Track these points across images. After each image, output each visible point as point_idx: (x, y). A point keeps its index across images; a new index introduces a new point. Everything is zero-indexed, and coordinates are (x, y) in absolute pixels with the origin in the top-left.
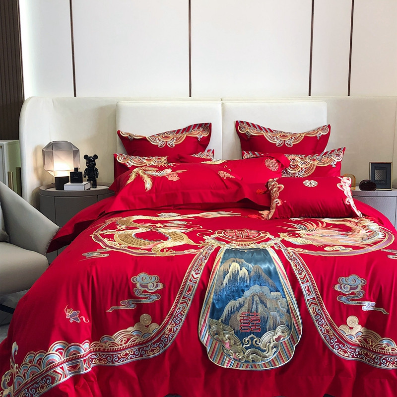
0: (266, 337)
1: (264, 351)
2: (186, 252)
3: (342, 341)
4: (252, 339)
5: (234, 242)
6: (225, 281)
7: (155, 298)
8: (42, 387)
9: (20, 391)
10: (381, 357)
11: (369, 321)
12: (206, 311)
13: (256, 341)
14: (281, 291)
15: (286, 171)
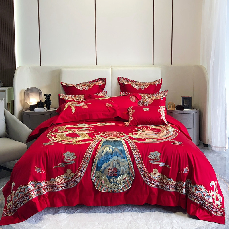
0: (120, 178)
1: (119, 184)
2: (87, 142)
3: (151, 179)
4: (114, 179)
5: (108, 138)
6: (103, 155)
7: (73, 162)
8: (25, 200)
9: (15, 203)
10: (167, 186)
11: (163, 171)
12: (94, 167)
14: (126, 158)
15: (140, 101)
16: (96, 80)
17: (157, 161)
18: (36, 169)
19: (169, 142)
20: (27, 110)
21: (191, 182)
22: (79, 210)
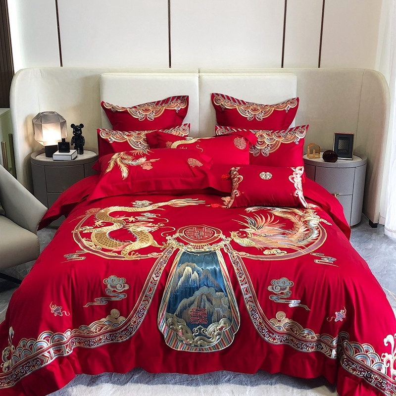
0: (211, 328)
1: (210, 338)
2: (149, 256)
3: (271, 331)
4: (200, 329)
5: (191, 244)
6: (180, 283)
7: (122, 296)
8: (34, 366)
9: (17, 367)
10: (302, 343)
11: (296, 315)
12: (164, 307)
13: (203, 331)
14: (224, 291)
15: (254, 146)
16: (168, 99)
17: (285, 297)
18: (51, 309)
19: (309, 257)
20: (40, 153)
21: (347, 335)
22: (136, 377)
